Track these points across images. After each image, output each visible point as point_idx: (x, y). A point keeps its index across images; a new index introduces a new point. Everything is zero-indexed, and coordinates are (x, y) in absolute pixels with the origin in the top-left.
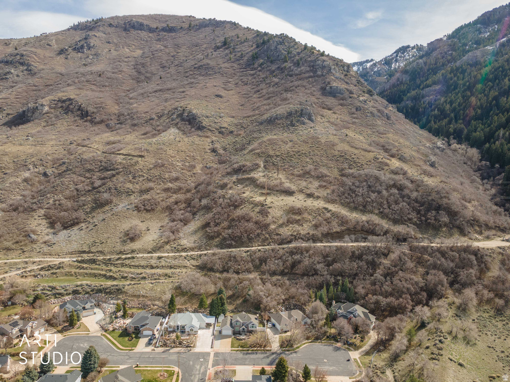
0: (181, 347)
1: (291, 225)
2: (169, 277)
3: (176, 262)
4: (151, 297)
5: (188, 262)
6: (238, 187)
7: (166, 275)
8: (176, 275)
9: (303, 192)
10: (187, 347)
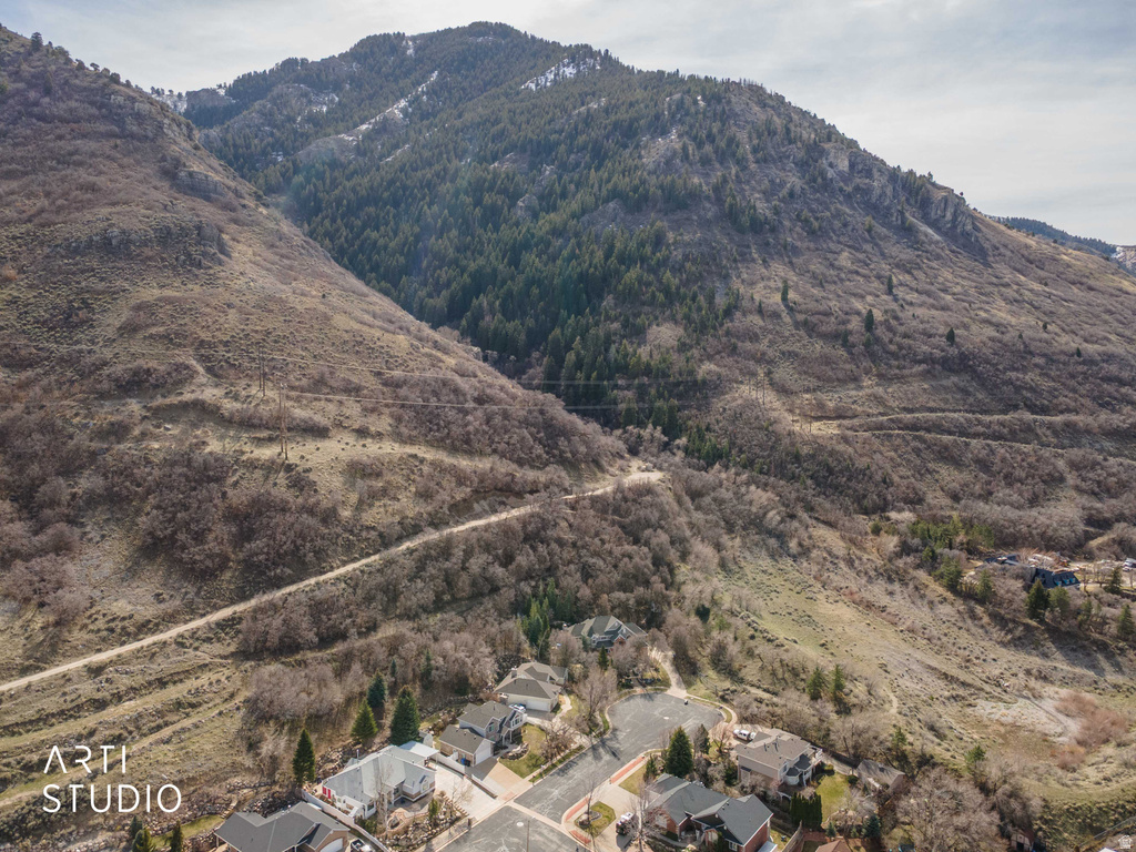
0: (442, 831)
1: (377, 503)
2: (193, 706)
3: (161, 666)
4: (205, 774)
5: (198, 653)
6: (168, 429)
7: (179, 704)
8: (211, 695)
9: (345, 427)
10: (452, 823)
